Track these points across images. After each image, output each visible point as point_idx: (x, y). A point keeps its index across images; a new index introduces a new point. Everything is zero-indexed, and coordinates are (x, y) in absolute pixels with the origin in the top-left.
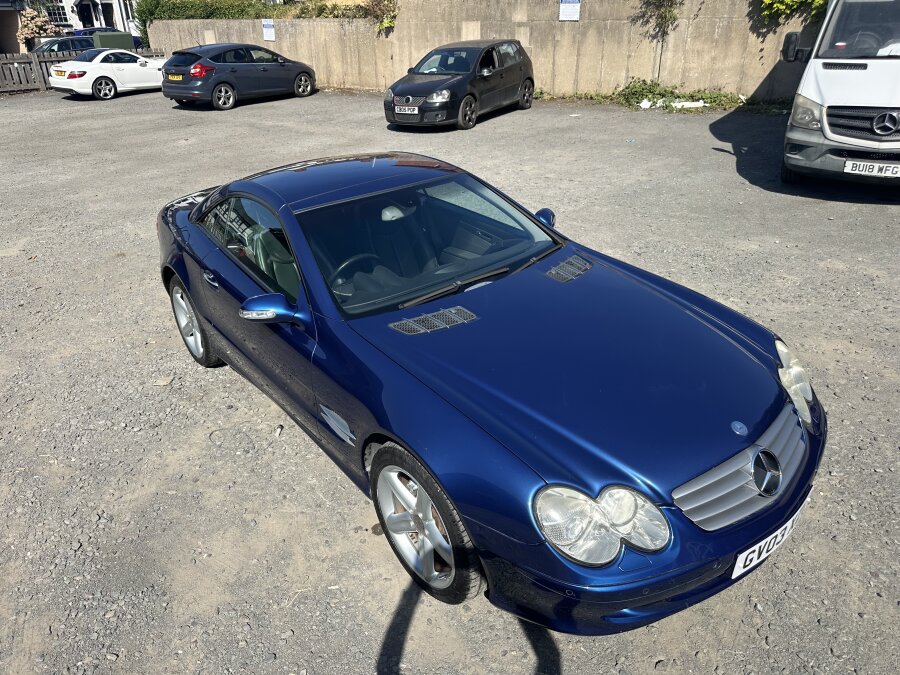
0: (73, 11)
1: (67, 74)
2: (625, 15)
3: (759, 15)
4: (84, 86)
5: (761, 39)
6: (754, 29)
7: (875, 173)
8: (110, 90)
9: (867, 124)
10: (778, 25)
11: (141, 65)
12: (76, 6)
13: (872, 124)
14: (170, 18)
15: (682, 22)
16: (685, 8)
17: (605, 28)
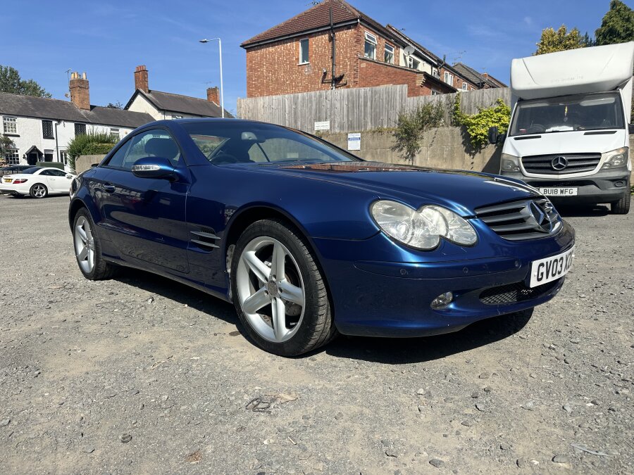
0: (24, 158)
1: (13, 181)
2: (388, 146)
3: (469, 143)
4: (24, 189)
5: (472, 157)
6: (467, 151)
7: (559, 194)
8: (42, 193)
9: (548, 165)
10: (481, 148)
11: (68, 178)
12: (27, 154)
13: (551, 164)
14: (92, 154)
15: (423, 148)
16: (424, 140)
17: (377, 153)
